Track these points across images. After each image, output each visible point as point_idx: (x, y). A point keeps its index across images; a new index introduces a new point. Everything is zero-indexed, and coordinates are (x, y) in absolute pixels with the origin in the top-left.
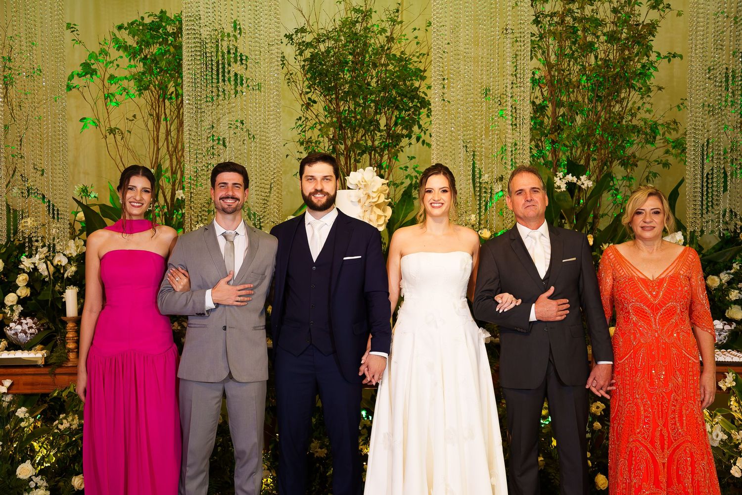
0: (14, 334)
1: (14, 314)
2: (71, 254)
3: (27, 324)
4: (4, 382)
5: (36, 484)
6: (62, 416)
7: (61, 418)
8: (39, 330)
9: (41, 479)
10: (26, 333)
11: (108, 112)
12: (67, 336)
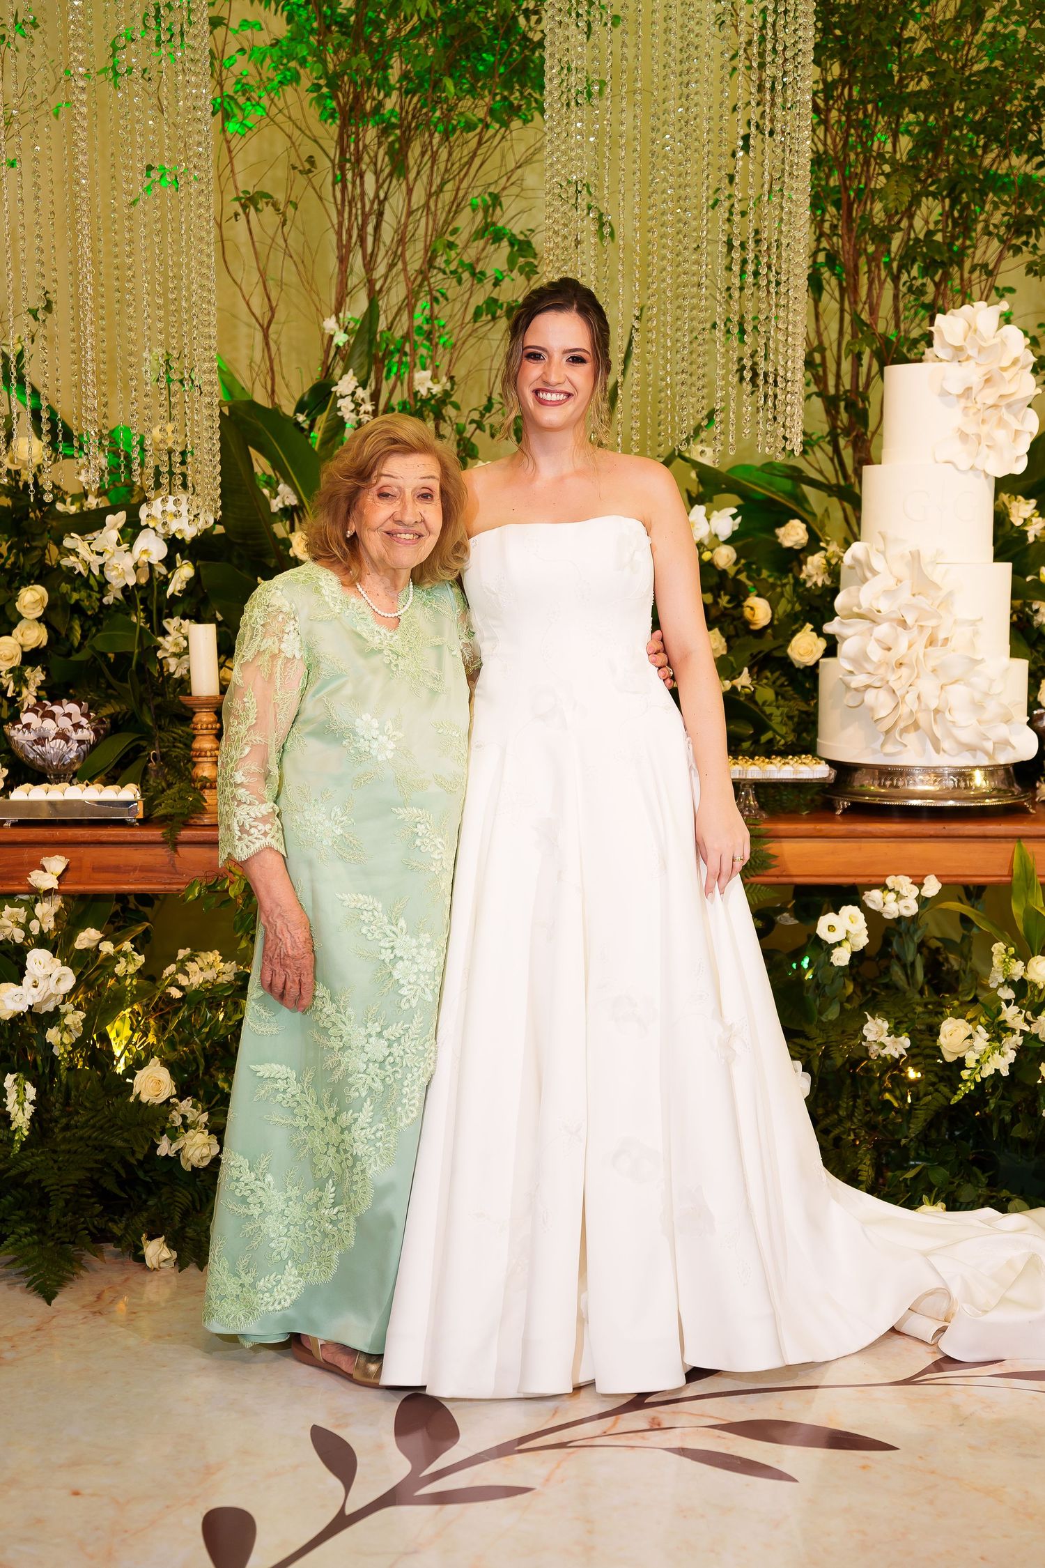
0: (36, 742)
1: (25, 691)
2: (180, 531)
3: (69, 715)
4: (45, 862)
5: (184, 1117)
6: (182, 953)
7: (180, 957)
8: (96, 731)
9: (194, 1106)
10: (67, 739)
11: (229, 148)
12: (196, 745)
